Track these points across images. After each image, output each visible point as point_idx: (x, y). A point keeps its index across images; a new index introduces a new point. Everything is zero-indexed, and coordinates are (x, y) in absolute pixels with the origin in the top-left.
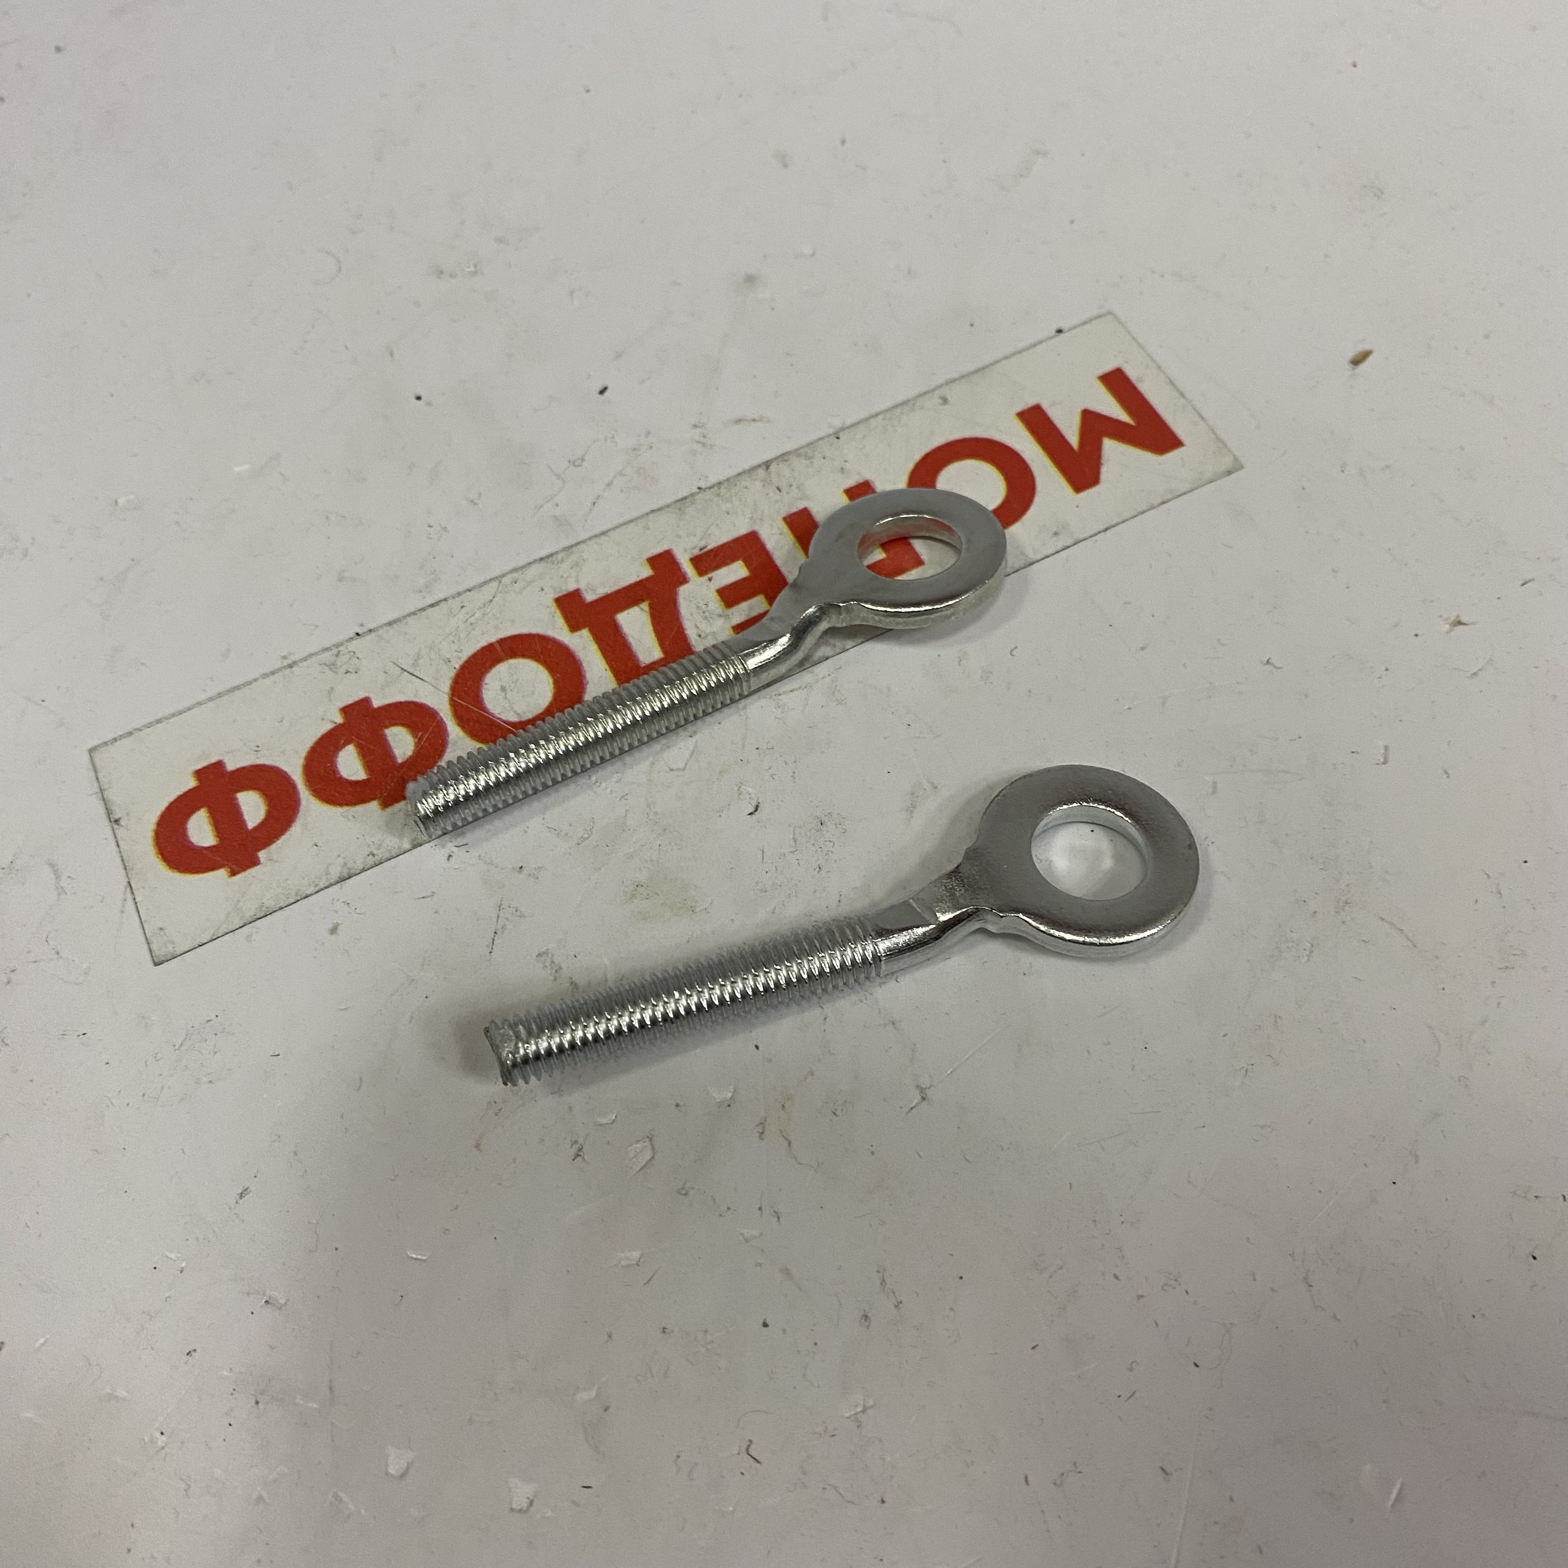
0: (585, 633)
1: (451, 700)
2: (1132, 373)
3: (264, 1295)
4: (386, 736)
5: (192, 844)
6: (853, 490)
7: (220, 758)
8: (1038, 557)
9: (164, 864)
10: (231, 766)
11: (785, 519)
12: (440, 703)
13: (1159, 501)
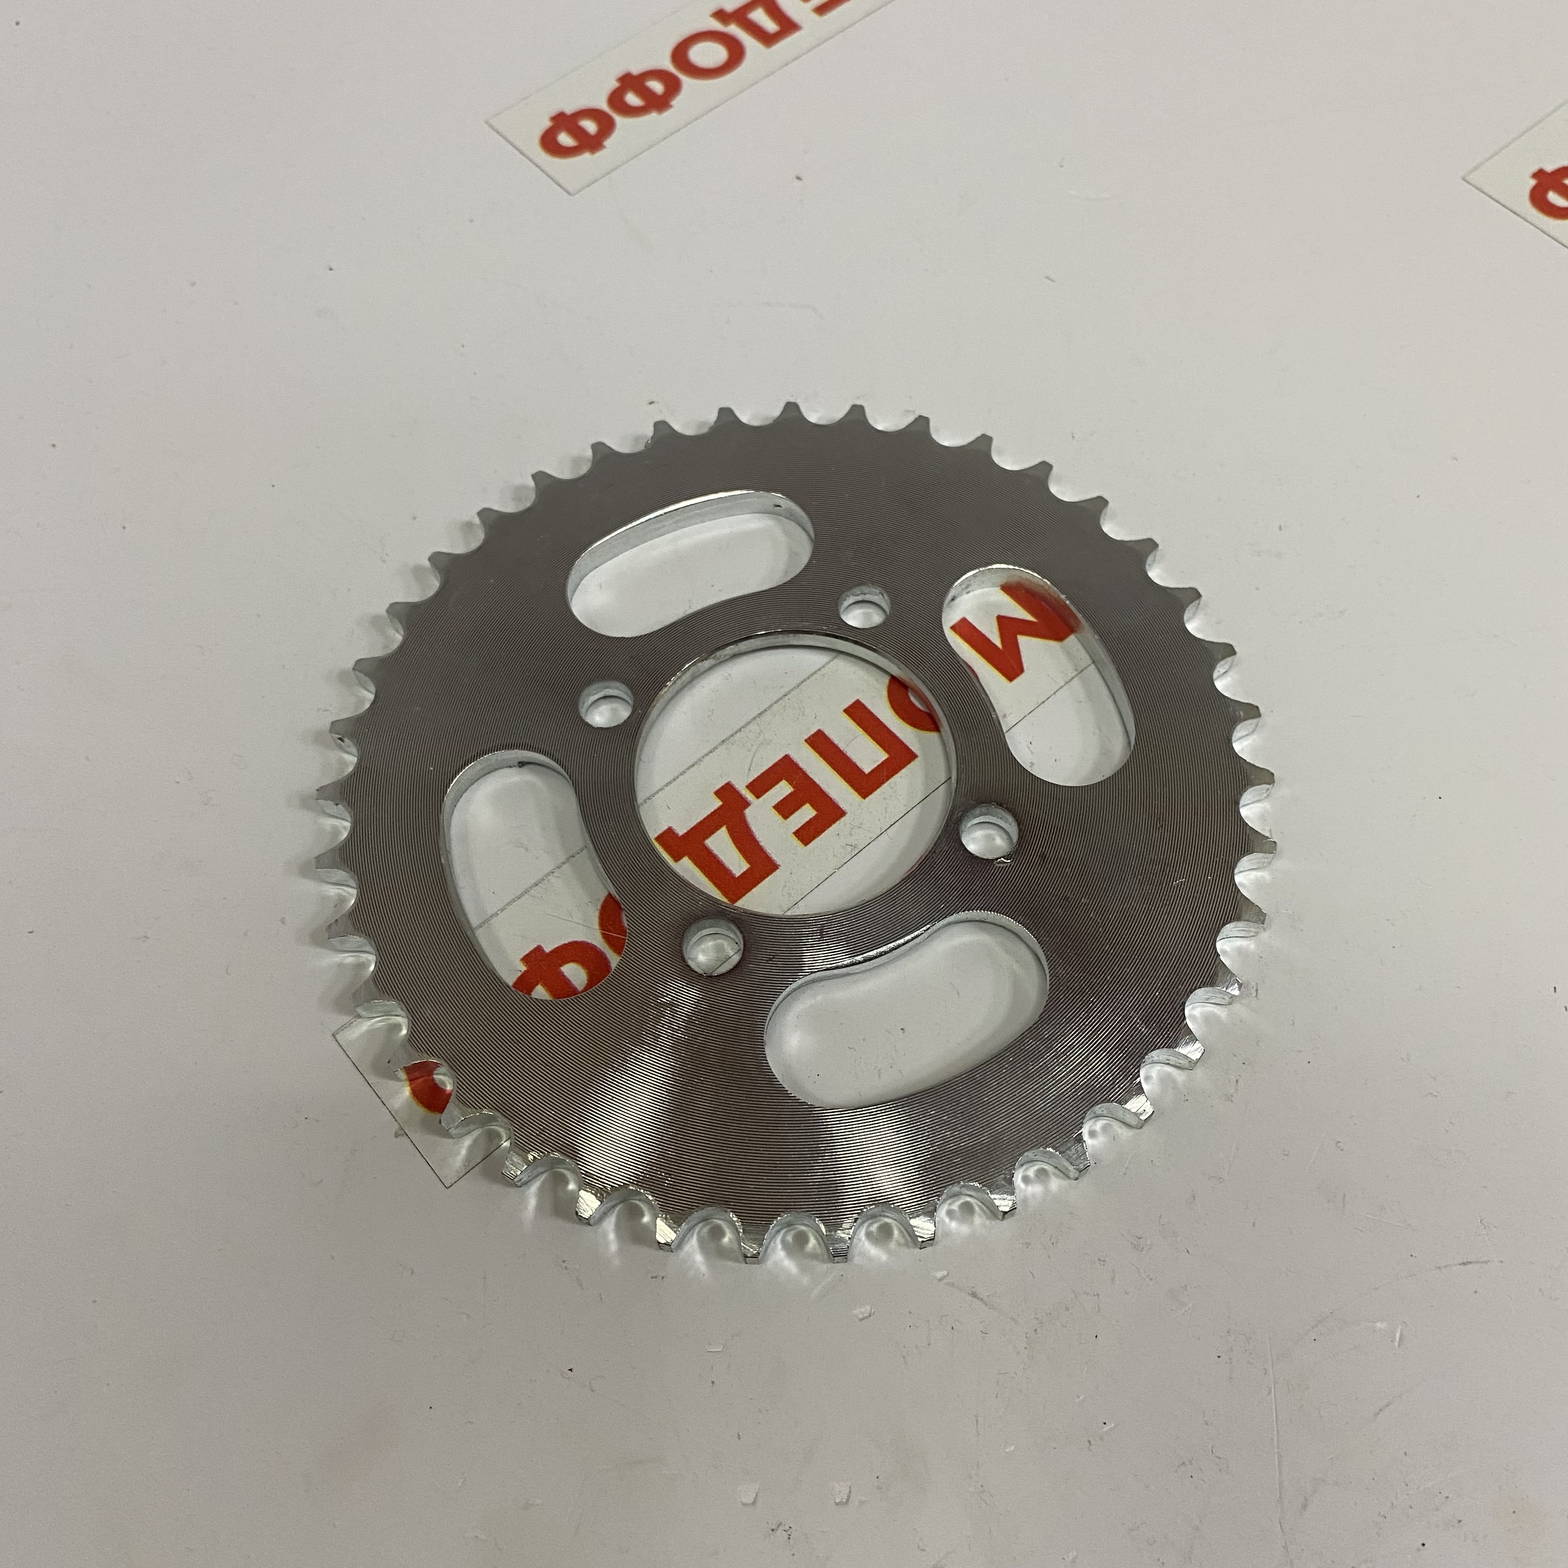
0: (686, 861)
1: (603, 934)
4: (563, 973)
12: (596, 938)
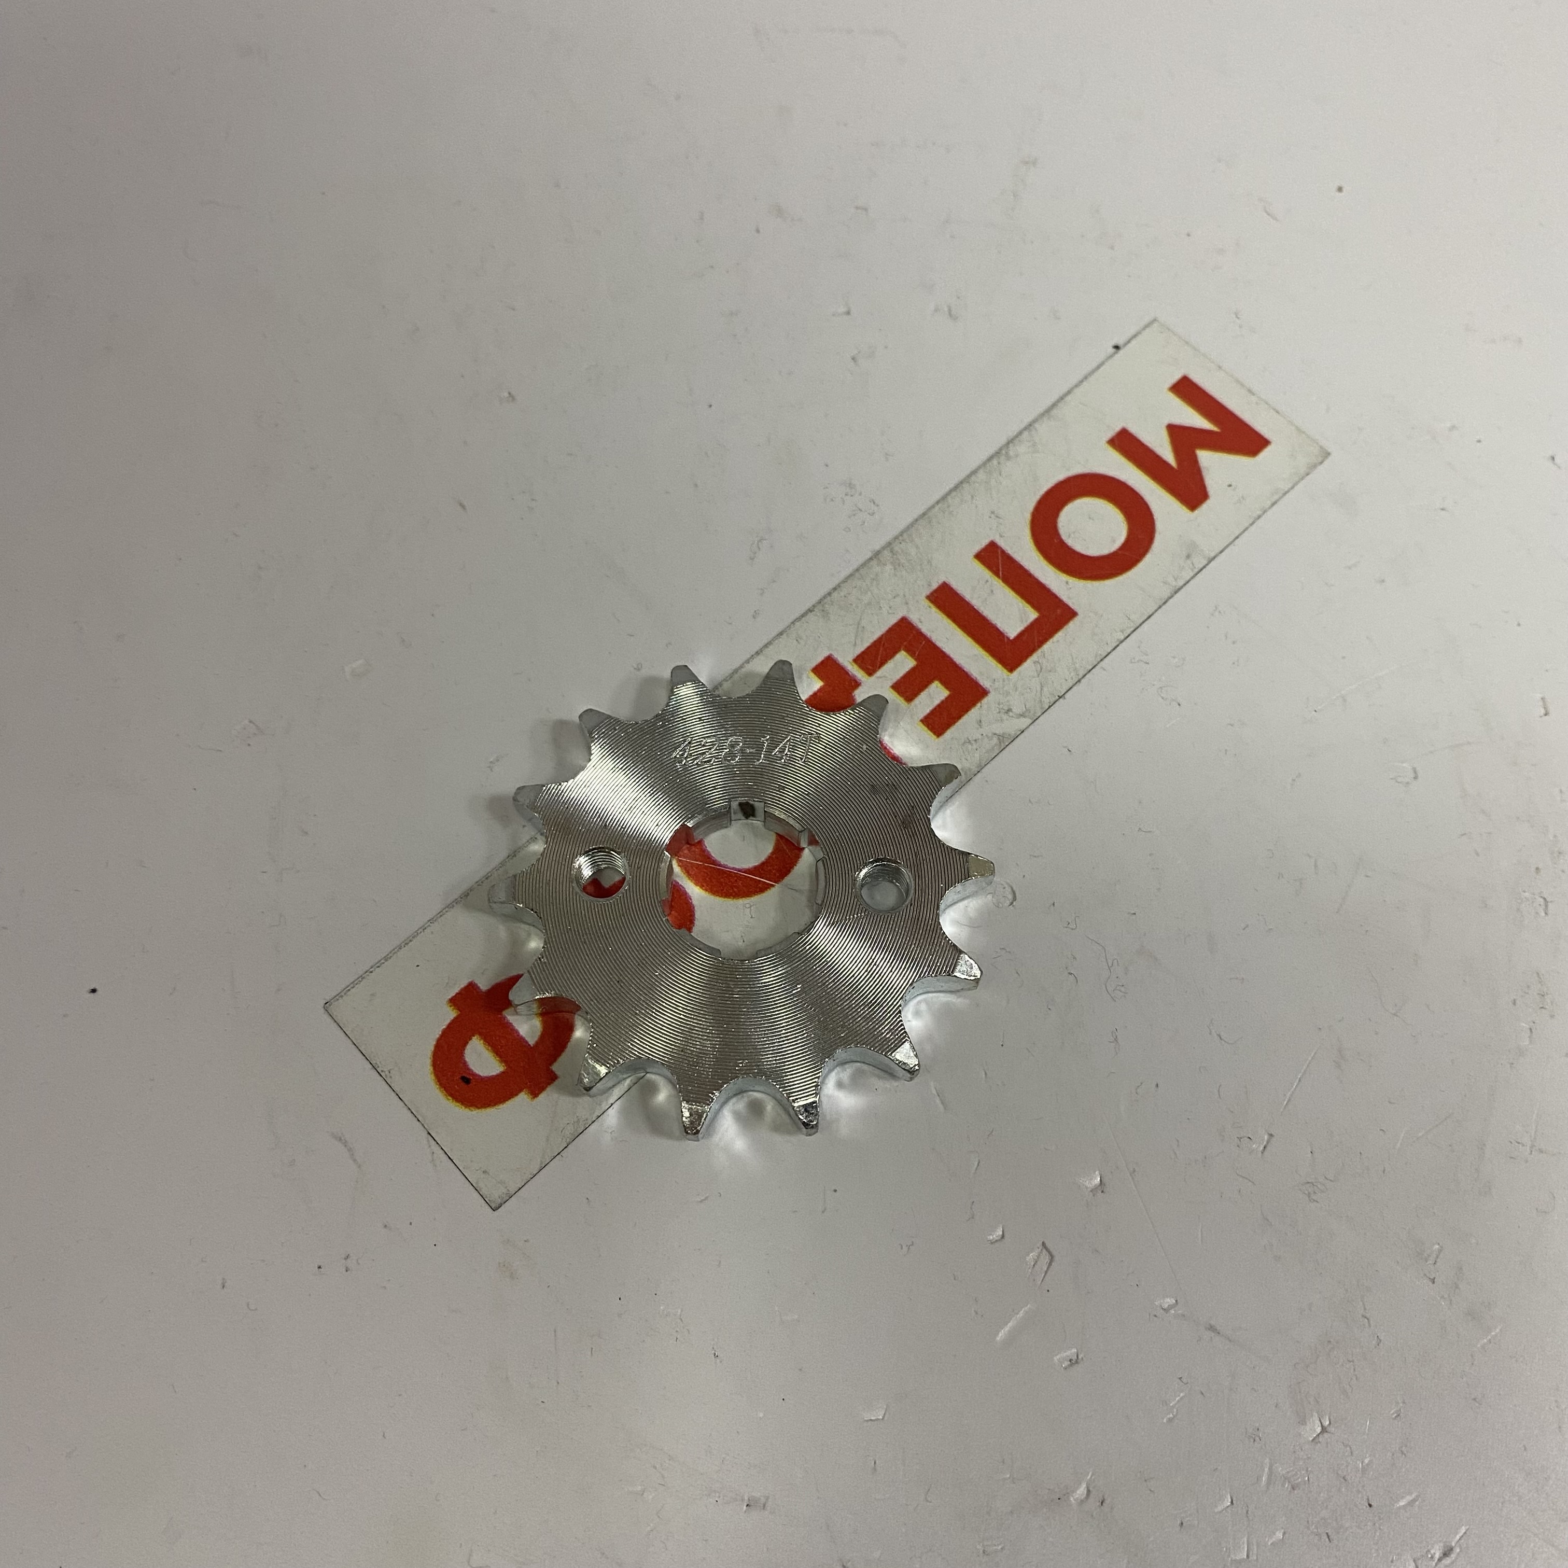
2: (1198, 378)
3: (743, 1500)
5: (480, 1076)
6: (982, 554)
7: (470, 980)
8: (1181, 583)
9: (458, 1104)
10: (484, 987)
11: (928, 597)
13: (1269, 503)
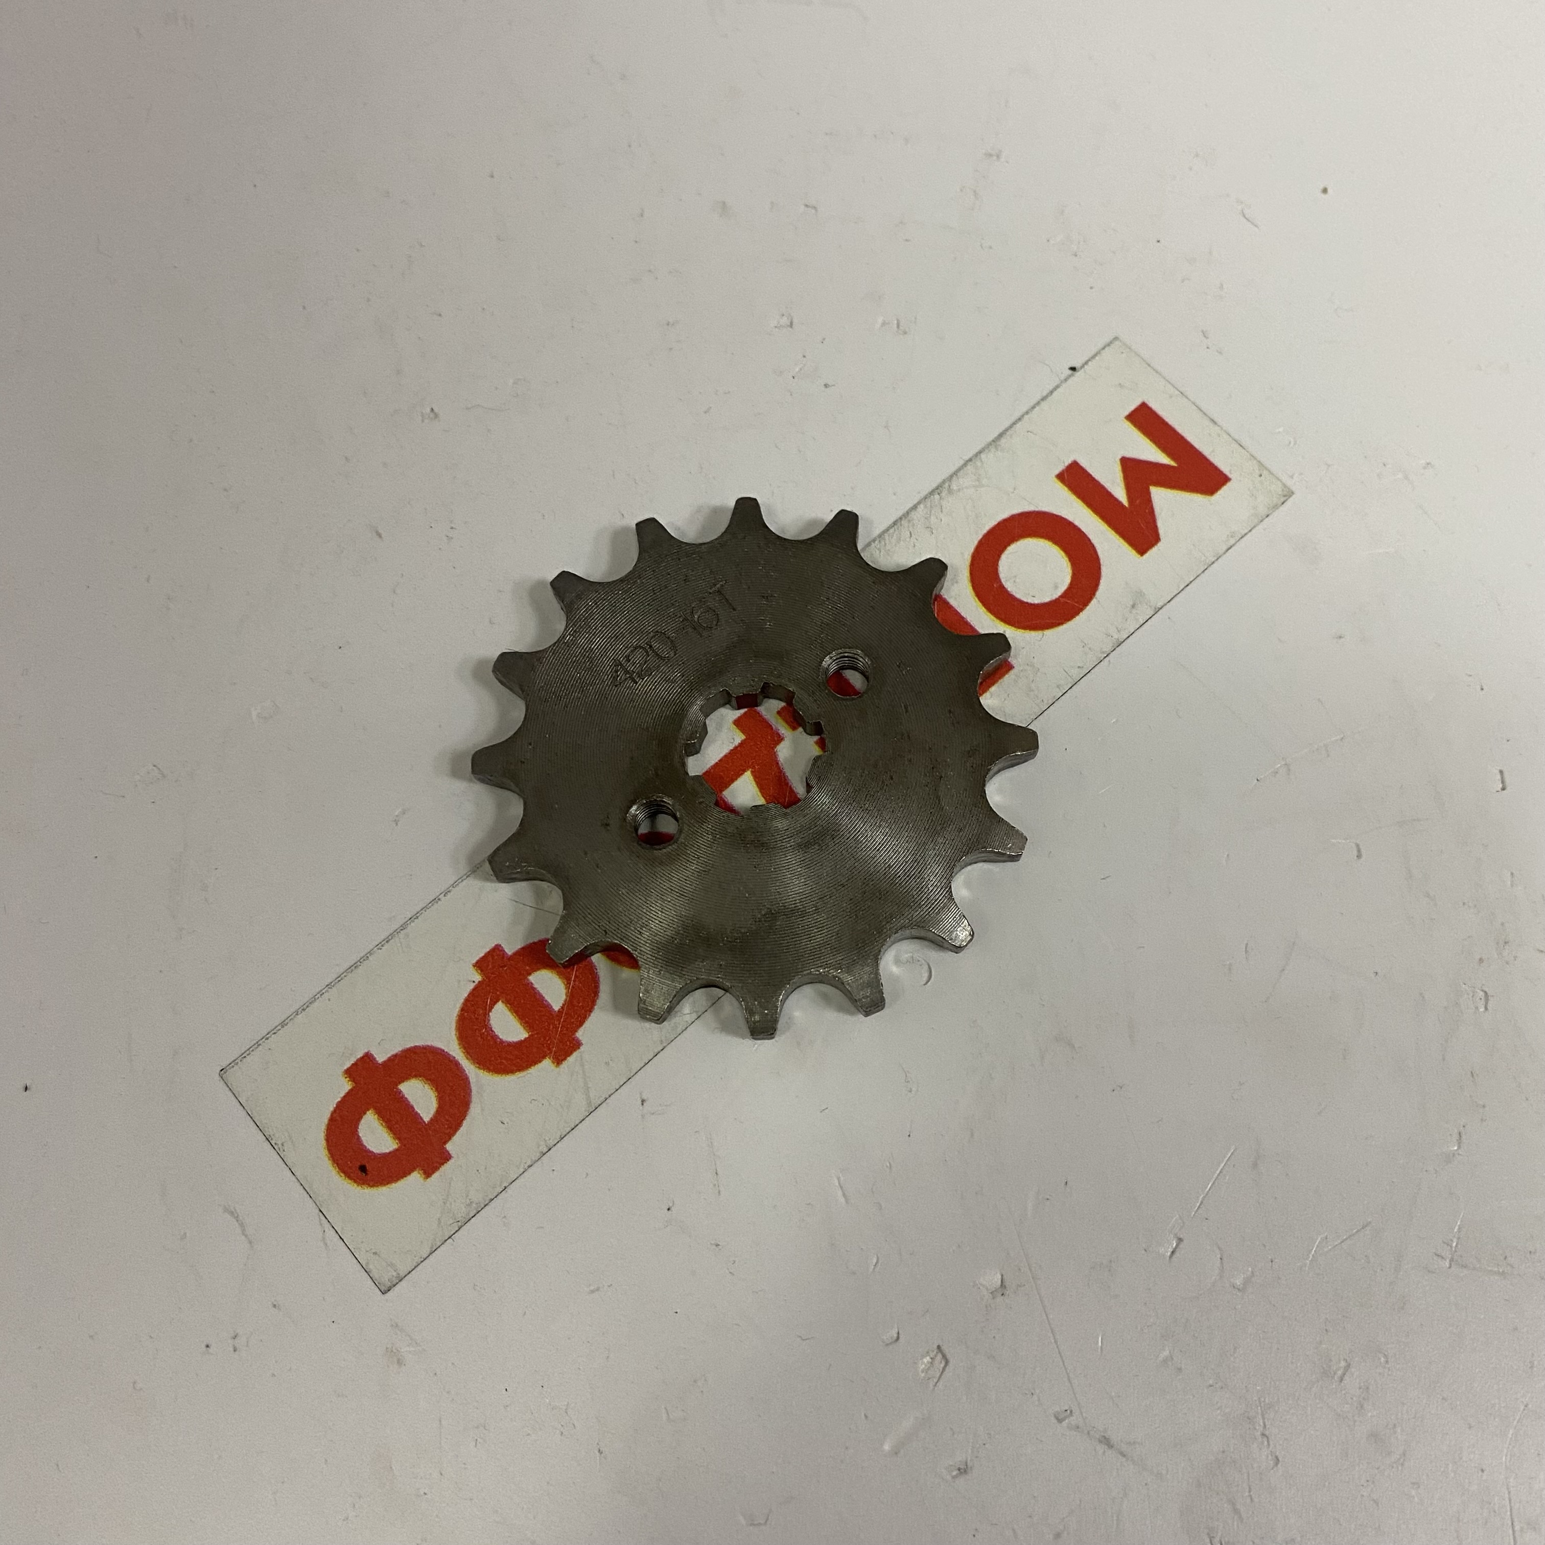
2: (1158, 405)
5: (372, 1152)
7: (366, 1051)
8: (1125, 637)
9: (350, 1181)
10: (381, 1058)
